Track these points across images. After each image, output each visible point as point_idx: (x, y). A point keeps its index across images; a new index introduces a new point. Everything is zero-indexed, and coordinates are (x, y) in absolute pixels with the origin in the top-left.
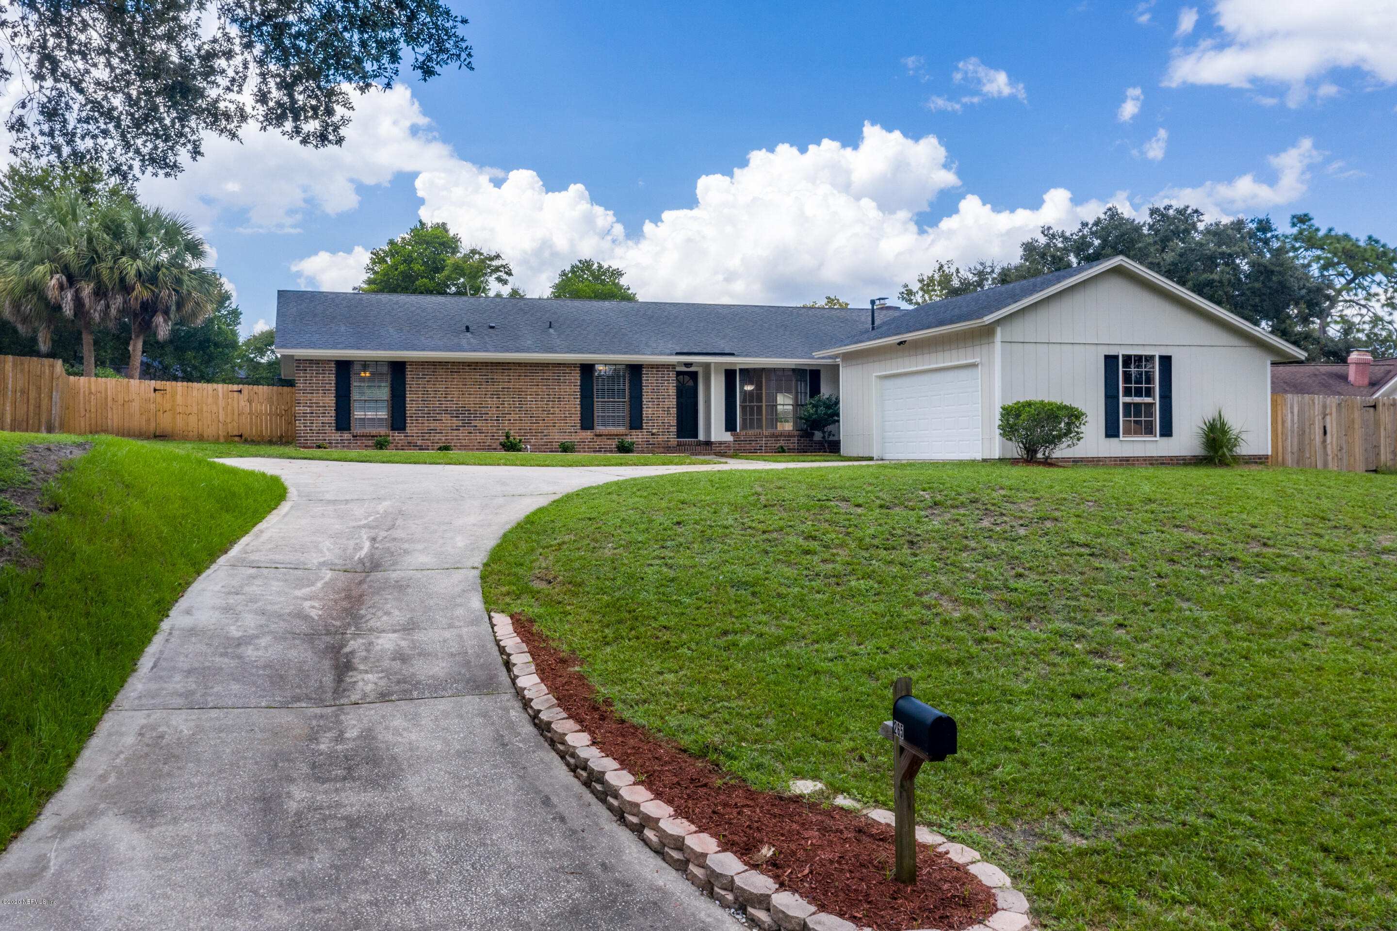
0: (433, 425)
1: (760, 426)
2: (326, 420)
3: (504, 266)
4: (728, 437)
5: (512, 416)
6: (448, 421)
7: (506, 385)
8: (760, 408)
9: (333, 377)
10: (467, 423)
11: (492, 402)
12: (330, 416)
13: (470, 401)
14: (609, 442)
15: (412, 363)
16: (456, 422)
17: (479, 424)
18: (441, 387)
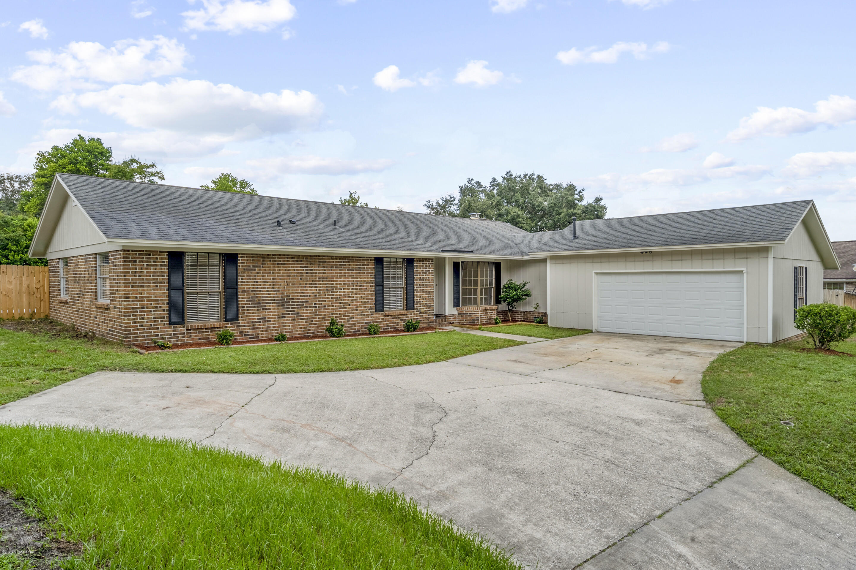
0: (262, 314)
1: (475, 303)
2: (158, 314)
3: (158, 173)
4: (454, 311)
5: (327, 303)
6: (276, 310)
7: (321, 275)
8: (475, 290)
9: (165, 269)
10: (291, 311)
11: (311, 291)
12: (163, 311)
13: (293, 291)
14: (393, 321)
15: (244, 255)
16: (282, 311)
17: (301, 311)
18: (269, 278)
